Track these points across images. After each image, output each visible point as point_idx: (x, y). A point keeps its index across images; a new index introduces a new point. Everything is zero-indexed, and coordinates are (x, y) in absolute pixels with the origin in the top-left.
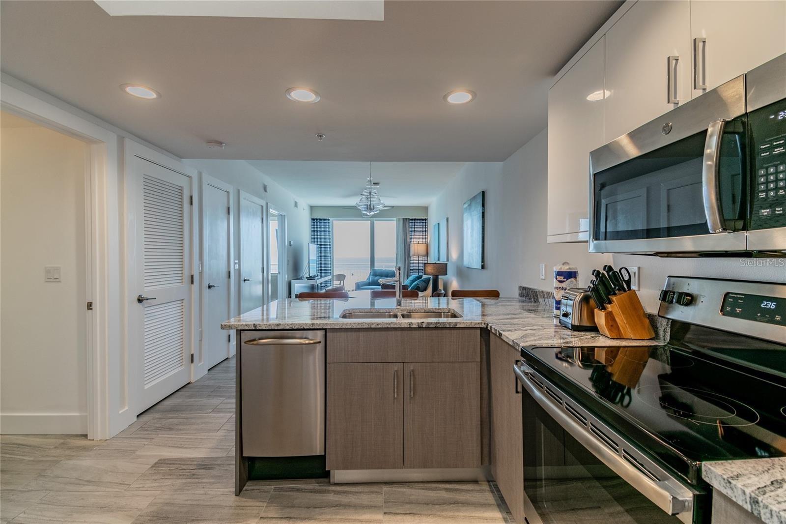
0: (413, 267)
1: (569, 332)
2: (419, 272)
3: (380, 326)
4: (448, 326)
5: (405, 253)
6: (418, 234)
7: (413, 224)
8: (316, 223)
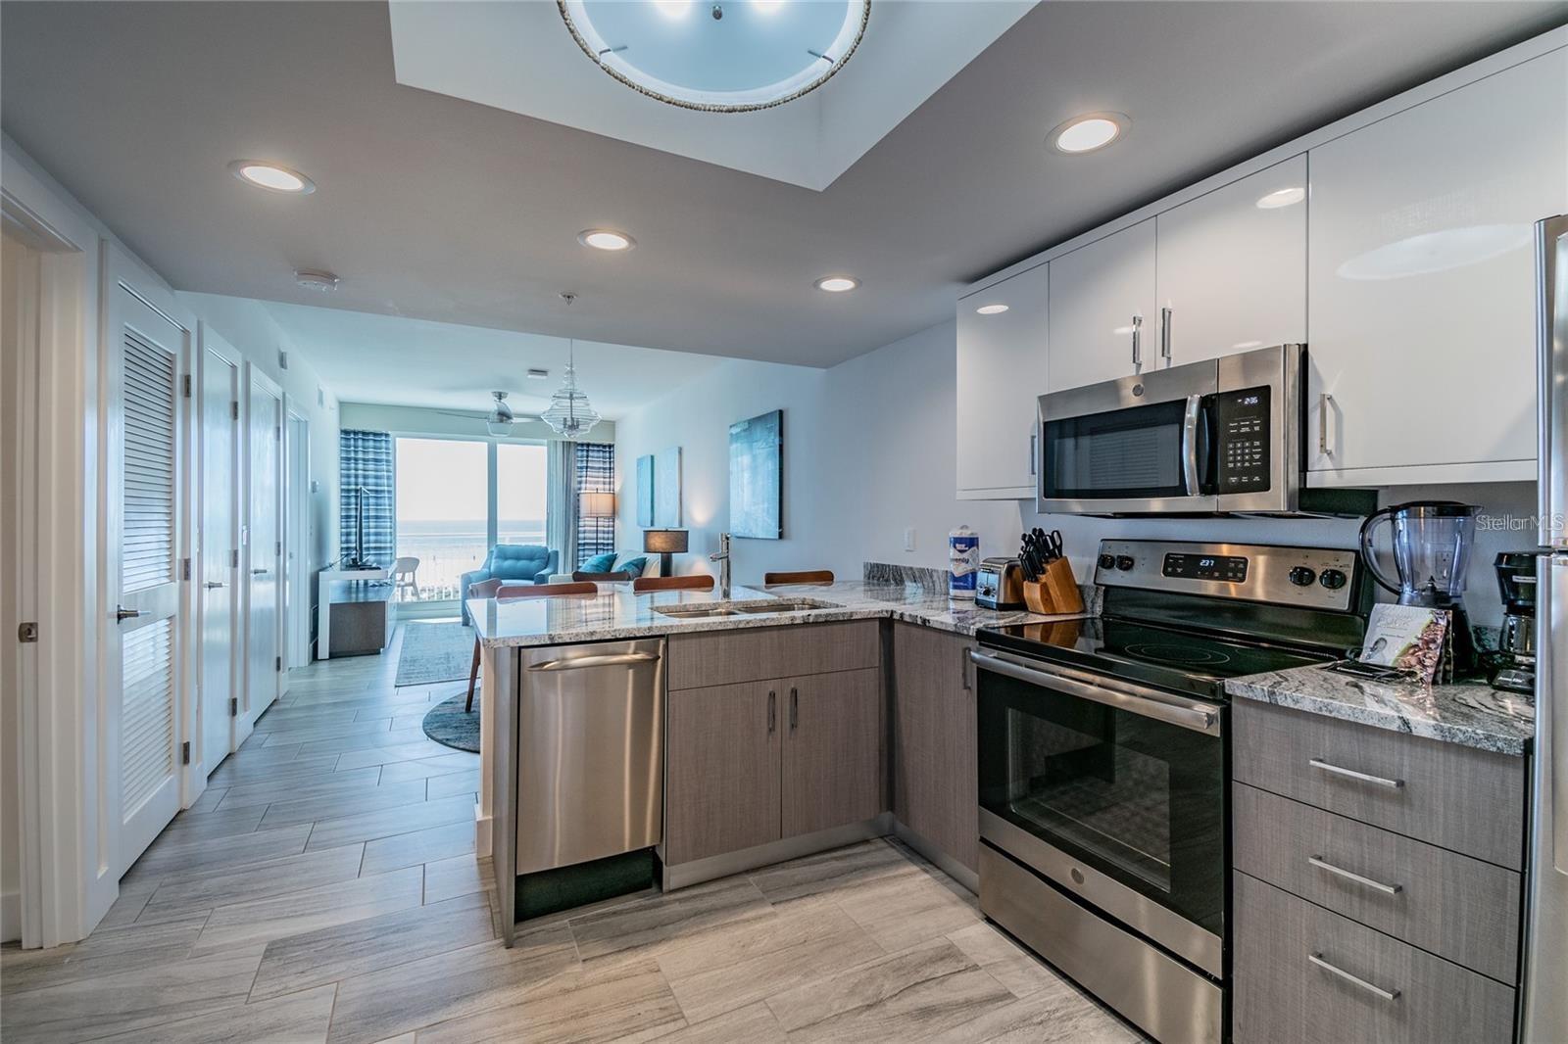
0: (584, 539)
1: (994, 614)
2: (597, 549)
3: (751, 625)
4: (841, 618)
5: (567, 512)
6: (594, 474)
7: (585, 453)
8: (352, 442)
